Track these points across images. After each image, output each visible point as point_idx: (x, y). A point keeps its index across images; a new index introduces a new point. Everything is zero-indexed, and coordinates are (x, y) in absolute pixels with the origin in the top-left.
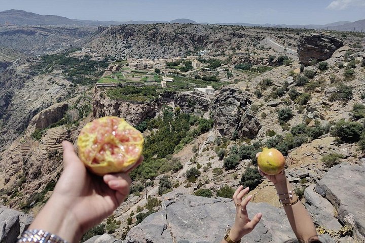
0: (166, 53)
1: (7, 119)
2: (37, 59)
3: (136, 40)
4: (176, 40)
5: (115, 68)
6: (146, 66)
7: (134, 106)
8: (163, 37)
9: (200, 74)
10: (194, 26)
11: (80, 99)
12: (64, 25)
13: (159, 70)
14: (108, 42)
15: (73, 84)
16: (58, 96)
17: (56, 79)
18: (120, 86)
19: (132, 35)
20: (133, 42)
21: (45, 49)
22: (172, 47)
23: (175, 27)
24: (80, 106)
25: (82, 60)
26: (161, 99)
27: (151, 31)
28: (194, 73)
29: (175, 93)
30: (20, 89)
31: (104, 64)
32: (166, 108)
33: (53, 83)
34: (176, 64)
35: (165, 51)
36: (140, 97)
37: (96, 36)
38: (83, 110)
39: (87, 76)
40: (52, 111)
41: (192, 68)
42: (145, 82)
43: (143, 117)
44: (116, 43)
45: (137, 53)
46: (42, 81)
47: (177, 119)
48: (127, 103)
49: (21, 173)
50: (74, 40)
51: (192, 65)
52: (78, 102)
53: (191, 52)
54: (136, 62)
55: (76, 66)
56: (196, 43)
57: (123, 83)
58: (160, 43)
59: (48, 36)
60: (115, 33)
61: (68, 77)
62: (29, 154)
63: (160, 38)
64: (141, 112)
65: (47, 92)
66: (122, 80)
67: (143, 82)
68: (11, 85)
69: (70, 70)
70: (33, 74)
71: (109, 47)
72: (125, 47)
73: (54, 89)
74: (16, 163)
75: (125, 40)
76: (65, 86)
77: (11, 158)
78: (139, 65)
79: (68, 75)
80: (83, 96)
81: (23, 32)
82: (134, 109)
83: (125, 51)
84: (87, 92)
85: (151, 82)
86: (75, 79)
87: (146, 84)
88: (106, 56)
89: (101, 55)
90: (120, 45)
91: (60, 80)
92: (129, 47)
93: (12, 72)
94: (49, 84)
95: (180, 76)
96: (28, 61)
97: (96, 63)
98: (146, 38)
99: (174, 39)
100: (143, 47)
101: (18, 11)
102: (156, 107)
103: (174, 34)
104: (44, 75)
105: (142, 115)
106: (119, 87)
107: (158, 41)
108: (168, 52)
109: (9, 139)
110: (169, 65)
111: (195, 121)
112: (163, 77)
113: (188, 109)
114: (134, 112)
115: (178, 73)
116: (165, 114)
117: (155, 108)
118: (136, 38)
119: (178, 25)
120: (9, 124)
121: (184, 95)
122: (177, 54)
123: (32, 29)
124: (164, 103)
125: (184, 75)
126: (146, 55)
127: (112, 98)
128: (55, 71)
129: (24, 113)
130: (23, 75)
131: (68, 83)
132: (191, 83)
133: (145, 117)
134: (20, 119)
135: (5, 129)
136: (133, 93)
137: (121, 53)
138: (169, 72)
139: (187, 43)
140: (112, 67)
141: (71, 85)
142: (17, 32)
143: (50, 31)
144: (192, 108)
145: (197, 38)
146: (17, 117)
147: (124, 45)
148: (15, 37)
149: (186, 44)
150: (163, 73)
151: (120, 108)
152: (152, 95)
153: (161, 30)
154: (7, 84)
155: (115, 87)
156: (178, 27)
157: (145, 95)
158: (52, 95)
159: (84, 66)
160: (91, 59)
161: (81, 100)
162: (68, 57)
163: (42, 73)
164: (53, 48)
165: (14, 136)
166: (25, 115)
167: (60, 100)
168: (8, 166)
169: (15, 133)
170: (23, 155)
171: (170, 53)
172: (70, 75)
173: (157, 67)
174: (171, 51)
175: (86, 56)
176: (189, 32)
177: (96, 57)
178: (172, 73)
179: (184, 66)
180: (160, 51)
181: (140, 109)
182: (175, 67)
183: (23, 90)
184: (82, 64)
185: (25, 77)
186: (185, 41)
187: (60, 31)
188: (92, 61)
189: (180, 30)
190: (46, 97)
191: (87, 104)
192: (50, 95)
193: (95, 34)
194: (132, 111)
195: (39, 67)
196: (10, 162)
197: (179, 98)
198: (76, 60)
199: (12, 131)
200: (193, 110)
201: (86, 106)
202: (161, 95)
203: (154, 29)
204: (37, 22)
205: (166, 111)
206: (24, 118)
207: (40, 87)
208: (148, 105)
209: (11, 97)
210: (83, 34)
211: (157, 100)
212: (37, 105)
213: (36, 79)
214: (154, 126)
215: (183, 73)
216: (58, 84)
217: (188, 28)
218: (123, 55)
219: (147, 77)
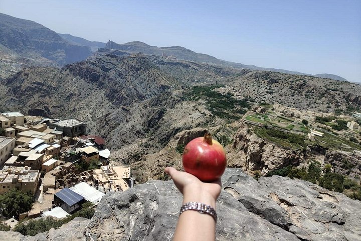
0: (311, 106)
1: (156, 129)
2: (189, 88)
3: (280, 88)
4: (326, 95)
5: (259, 109)
6: (292, 115)
7: (279, 150)
8: (311, 89)
9: (357, 137)
10: (352, 85)
11: (220, 128)
12: (211, 64)
13: (307, 121)
14: (252, 84)
15: (212, 115)
16: (198, 122)
17: (200, 108)
18: (266, 127)
19: (276, 82)
20: (276, 89)
21: (193, 81)
22: (318, 101)
23: (327, 82)
24: (219, 135)
25: (224, 96)
26: (309, 151)
27: (298, 82)
28: (349, 134)
29: (327, 149)
30: (171, 108)
31: (243, 103)
32: (312, 162)
33: (196, 109)
34: (326, 120)
35: (310, 104)
36: (286, 143)
37: (239, 77)
38: (221, 139)
39: (225, 111)
40: (194, 132)
41: (346, 128)
42: (291, 130)
43: (285, 163)
44: (259, 87)
45: (278, 100)
46: (188, 106)
47: (325, 176)
48: (273, 144)
49: (162, 176)
50: (217, 77)
51: (348, 125)
52: (218, 131)
53: (342, 111)
54: (282, 109)
55: (218, 100)
56: (351, 103)
57: (269, 126)
58: (306, 95)
59: (198, 70)
60: (258, 77)
61: (210, 108)
62: (171, 162)
63: (307, 90)
64: (285, 158)
65: (190, 116)
66: (268, 122)
67: (289, 129)
68: (165, 104)
69: (213, 103)
70: (183, 99)
71: (251, 89)
72: (267, 92)
73: (196, 115)
74: (160, 166)
75: (269, 85)
76: (206, 115)
77: (158, 161)
78: (286, 112)
79: (210, 106)
80: (223, 127)
81: (181, 64)
82: (278, 152)
83: (266, 96)
84: (227, 125)
85: (297, 131)
86: (215, 111)
87: (292, 132)
88: (247, 97)
89: (243, 95)
90: (263, 89)
91: (203, 108)
92: (271, 93)
93: (169, 94)
94: (193, 110)
95: (331, 133)
96: (183, 88)
97: (236, 101)
98: (291, 88)
99: (324, 94)
100: (286, 96)
101: (181, 47)
102: (302, 157)
103: (325, 89)
104: (191, 102)
105: (285, 161)
106: (264, 128)
107: (304, 93)
108: (313, 105)
109: (153, 146)
110: (318, 119)
111: (352, 186)
112: (311, 129)
113: (342, 170)
114: (278, 155)
115: (329, 130)
116: (310, 167)
117: (299, 158)
118: (280, 86)
119: (331, 81)
120: (157, 133)
121: (340, 154)
122: (325, 110)
123: (188, 63)
124: (312, 156)
125: (335, 134)
126: (288, 104)
127: (259, 137)
128: (200, 101)
129: (169, 129)
130: (176, 98)
131: (208, 113)
132: (344, 144)
133: (287, 164)
134: (165, 132)
135: (153, 137)
136: (279, 137)
137: (262, 97)
138: (318, 127)
139: (339, 101)
140: (256, 108)
141: (210, 116)
142: (177, 64)
143: (200, 67)
144: (347, 171)
145: (353, 98)
146: (164, 130)
147: (266, 90)
148: (175, 67)
149: (337, 102)
150: (311, 125)
151: (264, 147)
152: (300, 144)
153: (310, 83)
154: (164, 102)
155: (261, 127)
156: (331, 83)
157: (292, 142)
158: (193, 119)
159: (225, 101)
160: (233, 97)
161: (221, 131)
162: (213, 90)
163: (190, 100)
164: (199, 81)
165: (157, 145)
166: (169, 130)
167: (198, 125)
168: (155, 167)
169: (159, 142)
170: (167, 162)
171: (316, 107)
172: (212, 107)
173: (305, 118)
174: (317, 105)
175: (229, 93)
176: (345, 90)
177: (237, 96)
178: (322, 128)
179: (337, 124)
180: (305, 103)
181: (285, 154)
182: (325, 123)
183: (173, 110)
184: (223, 99)
185: (177, 100)
186: (337, 98)
187: (208, 68)
188: (233, 98)
189: (333, 86)
190: (188, 120)
191: (225, 135)
192: (191, 119)
193: (238, 75)
194: (276, 154)
195: (189, 95)
196: (157, 163)
197: (332, 155)
198: (219, 95)
199: (157, 140)
200: (348, 173)
201: (224, 137)
202: (309, 147)
203: (302, 80)
204: (192, 58)
205: (312, 164)
206: (168, 133)
207: (186, 111)
208: (294, 152)
209: (164, 113)
210: (226, 73)
211: (304, 151)
212: (179, 124)
213: (184, 103)
214: (296, 175)
215: (335, 131)
216: (200, 112)
217: (344, 86)
218: (263, 99)
219: (293, 126)
